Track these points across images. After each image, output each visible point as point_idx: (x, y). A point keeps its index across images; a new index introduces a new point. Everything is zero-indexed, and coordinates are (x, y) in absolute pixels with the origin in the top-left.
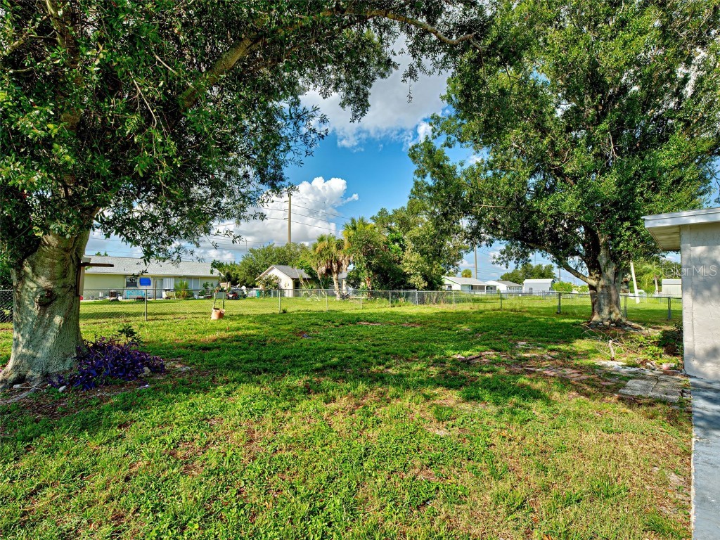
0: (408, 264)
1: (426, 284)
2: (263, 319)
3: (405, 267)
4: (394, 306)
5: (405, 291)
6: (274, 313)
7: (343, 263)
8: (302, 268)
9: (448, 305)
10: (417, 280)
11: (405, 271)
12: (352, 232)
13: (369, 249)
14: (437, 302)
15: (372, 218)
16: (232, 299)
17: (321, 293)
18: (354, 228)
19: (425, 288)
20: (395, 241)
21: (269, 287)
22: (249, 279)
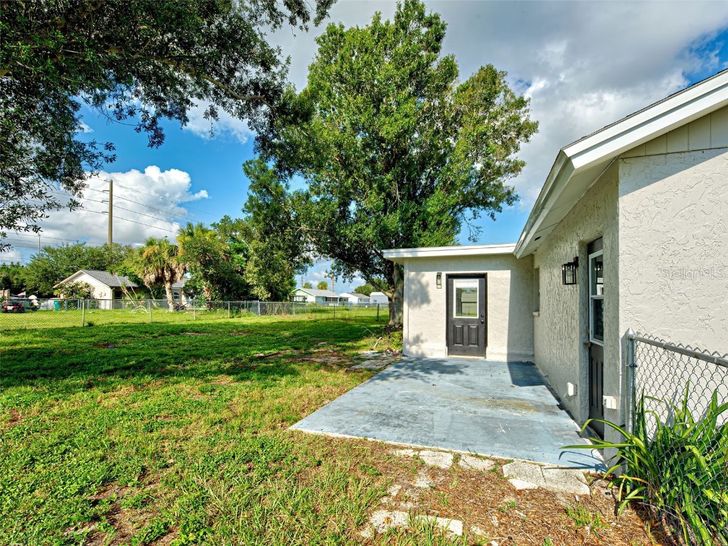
0: (250, 275)
1: (269, 296)
2: (57, 333)
3: (248, 278)
4: (233, 317)
5: (248, 302)
6: (74, 327)
7: (177, 270)
8: (125, 275)
9: (289, 315)
10: (260, 291)
11: (248, 281)
12: (188, 239)
13: (206, 258)
14: (279, 312)
15: (213, 225)
16: (11, 312)
17: (152, 304)
18: (191, 234)
19: (268, 299)
20: (239, 251)
21: (75, 296)
22: (42, 286)
